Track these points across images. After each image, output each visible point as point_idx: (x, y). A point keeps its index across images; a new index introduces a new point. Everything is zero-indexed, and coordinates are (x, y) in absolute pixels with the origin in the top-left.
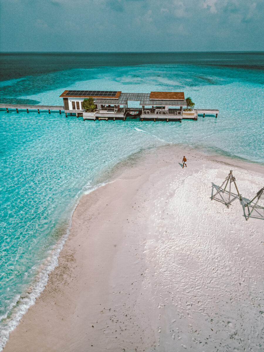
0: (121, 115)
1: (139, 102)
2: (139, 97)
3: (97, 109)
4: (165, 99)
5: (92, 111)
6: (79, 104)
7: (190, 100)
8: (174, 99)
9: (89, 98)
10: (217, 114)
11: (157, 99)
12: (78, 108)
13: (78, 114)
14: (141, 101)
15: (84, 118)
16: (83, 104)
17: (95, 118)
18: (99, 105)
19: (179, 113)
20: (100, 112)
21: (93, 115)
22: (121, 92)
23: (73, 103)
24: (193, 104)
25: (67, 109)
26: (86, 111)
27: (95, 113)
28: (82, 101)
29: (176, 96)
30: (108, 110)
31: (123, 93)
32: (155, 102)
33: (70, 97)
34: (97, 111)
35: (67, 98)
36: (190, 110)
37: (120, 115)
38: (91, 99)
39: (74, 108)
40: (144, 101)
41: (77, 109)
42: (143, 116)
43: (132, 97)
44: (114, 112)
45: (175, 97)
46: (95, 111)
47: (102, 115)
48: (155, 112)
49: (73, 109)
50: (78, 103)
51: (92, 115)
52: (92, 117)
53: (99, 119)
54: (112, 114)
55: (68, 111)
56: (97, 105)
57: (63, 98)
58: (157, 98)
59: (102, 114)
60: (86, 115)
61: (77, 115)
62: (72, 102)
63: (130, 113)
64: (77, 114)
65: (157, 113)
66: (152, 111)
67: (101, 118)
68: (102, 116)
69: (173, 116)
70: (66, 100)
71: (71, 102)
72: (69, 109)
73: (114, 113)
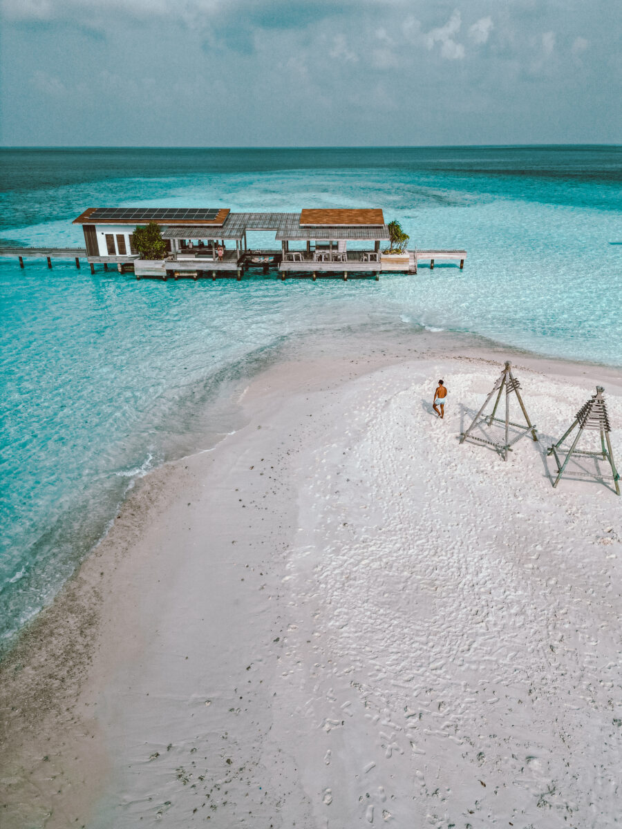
0: (231, 266)
1: (275, 233)
2: (273, 223)
3: (170, 253)
4: (337, 225)
5: (158, 257)
6: (124, 241)
7: (398, 226)
8: (359, 223)
9: (148, 224)
10: (462, 261)
11: (319, 225)
12: (122, 251)
13: (123, 266)
14: (278, 230)
15: (137, 273)
16: (133, 239)
17: (164, 274)
18: (174, 240)
19: (373, 258)
20: (178, 259)
21: (159, 266)
22: (229, 210)
23: (109, 238)
24: (405, 237)
25: (94, 252)
26: (142, 258)
27: (163, 262)
28: (132, 233)
29: (364, 218)
30: (196, 254)
31: (233, 214)
32: (313, 233)
33: (99, 224)
34: (170, 257)
35: (94, 226)
36: (398, 251)
37: (228, 264)
38: (155, 226)
39: (111, 251)
40: (286, 230)
41: (120, 253)
42: (285, 266)
43: (257, 221)
44: (212, 257)
45: (360, 219)
46: (165, 257)
47: (183, 266)
48: (315, 257)
49: (109, 254)
50: (121, 238)
51: (157, 267)
52: (156, 270)
53: (177, 275)
54: (207, 263)
55: (97, 258)
56: (169, 241)
57: (84, 226)
58: (318, 223)
59: (182, 264)
60: (142, 266)
61: (120, 269)
62: (107, 235)
63: (253, 261)
64: (119, 265)
65: (320, 259)
66: (308, 254)
67: (181, 275)
68: (183, 268)
69: (358, 265)
70: (90, 231)
71: (104, 236)
72: (98, 255)
73: (212, 259)
